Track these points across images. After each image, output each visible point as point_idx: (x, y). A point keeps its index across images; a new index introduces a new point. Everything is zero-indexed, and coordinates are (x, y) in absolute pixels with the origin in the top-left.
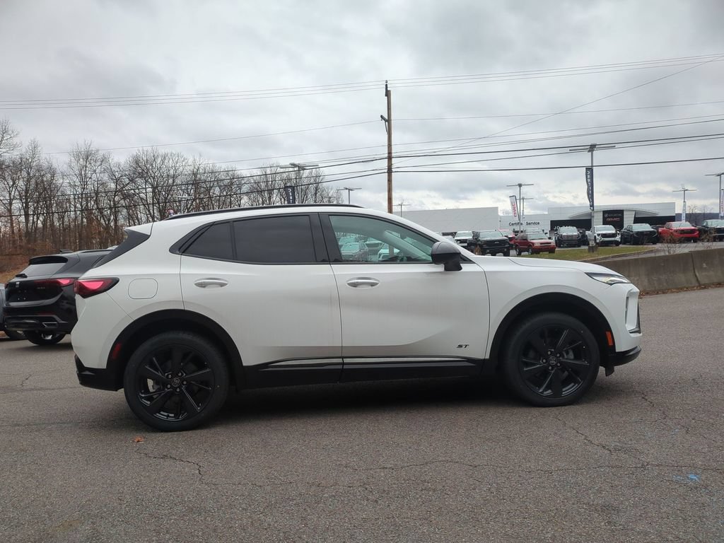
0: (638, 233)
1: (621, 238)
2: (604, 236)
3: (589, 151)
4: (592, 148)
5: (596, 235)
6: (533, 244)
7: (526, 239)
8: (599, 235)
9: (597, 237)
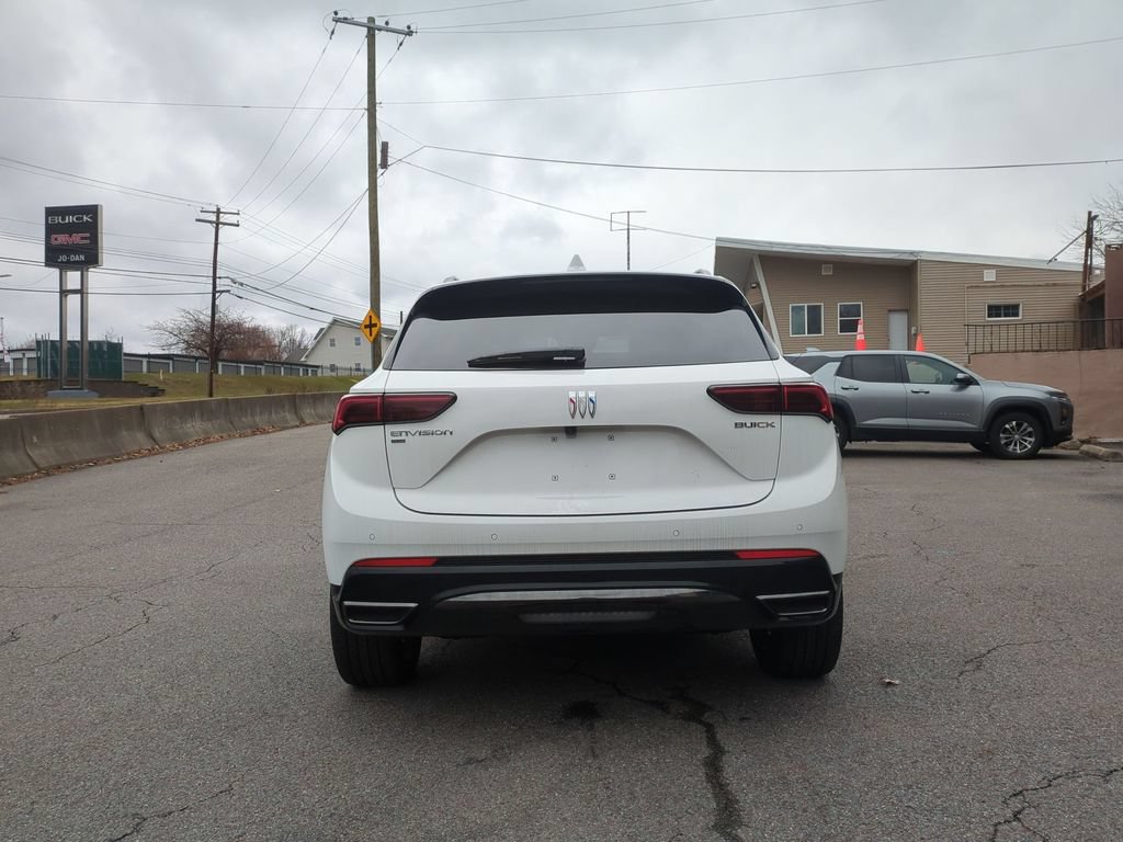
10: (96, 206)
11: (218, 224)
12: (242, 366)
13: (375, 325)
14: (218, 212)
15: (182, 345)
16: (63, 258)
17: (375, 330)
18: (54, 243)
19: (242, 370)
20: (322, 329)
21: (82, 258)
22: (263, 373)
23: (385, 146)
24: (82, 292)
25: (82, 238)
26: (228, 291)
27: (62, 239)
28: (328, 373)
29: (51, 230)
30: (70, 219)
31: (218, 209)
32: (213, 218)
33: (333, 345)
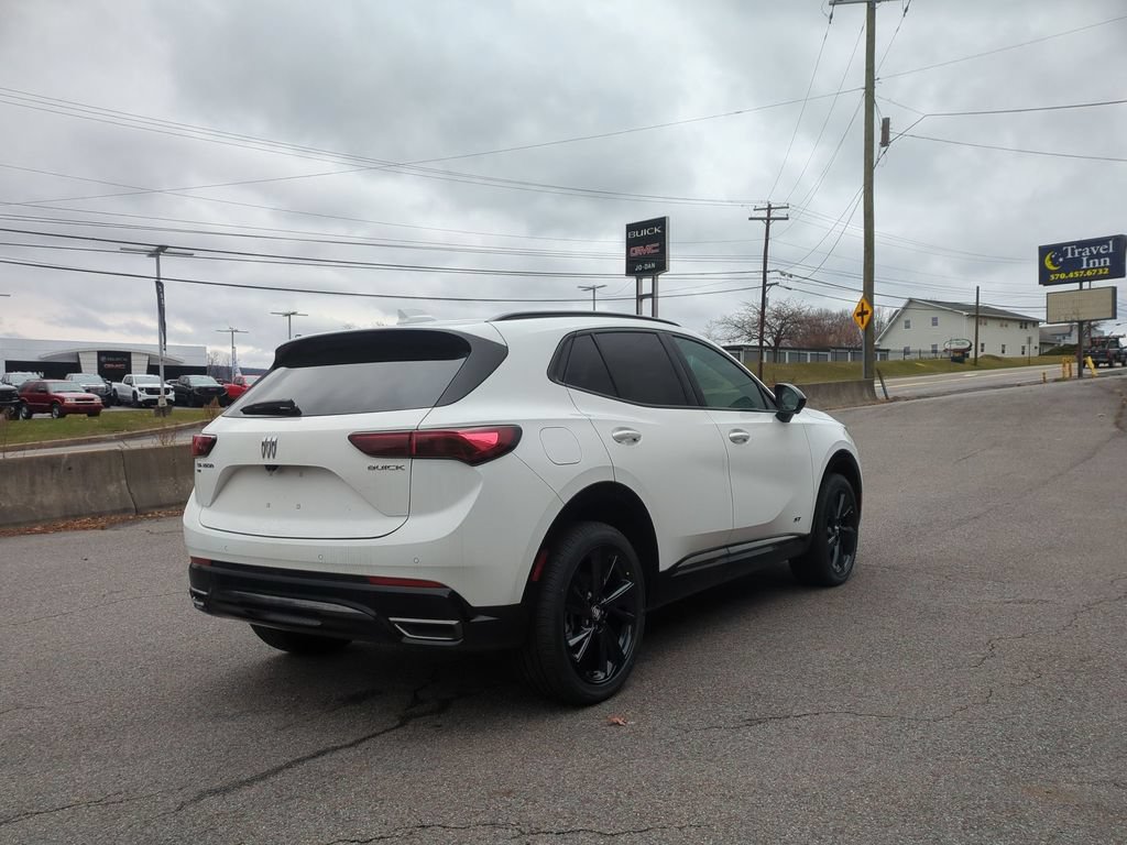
0: (200, 389)
1: (175, 396)
2: (150, 391)
3: (151, 255)
4: (159, 251)
5: (136, 389)
6: (63, 399)
7: (46, 392)
8: (141, 389)
9: (139, 393)
10: (664, 218)
11: (768, 220)
12: (809, 353)
13: (867, 313)
14: (769, 208)
15: (745, 337)
16: (639, 267)
17: (866, 318)
18: (632, 255)
19: (809, 357)
20: (897, 311)
21: (653, 265)
22: (829, 359)
23: (886, 123)
24: (653, 296)
25: (654, 248)
26: (777, 284)
27: (638, 251)
28: (900, 357)
29: (630, 243)
30: (645, 232)
31: (770, 205)
32: (764, 214)
33: (907, 327)
